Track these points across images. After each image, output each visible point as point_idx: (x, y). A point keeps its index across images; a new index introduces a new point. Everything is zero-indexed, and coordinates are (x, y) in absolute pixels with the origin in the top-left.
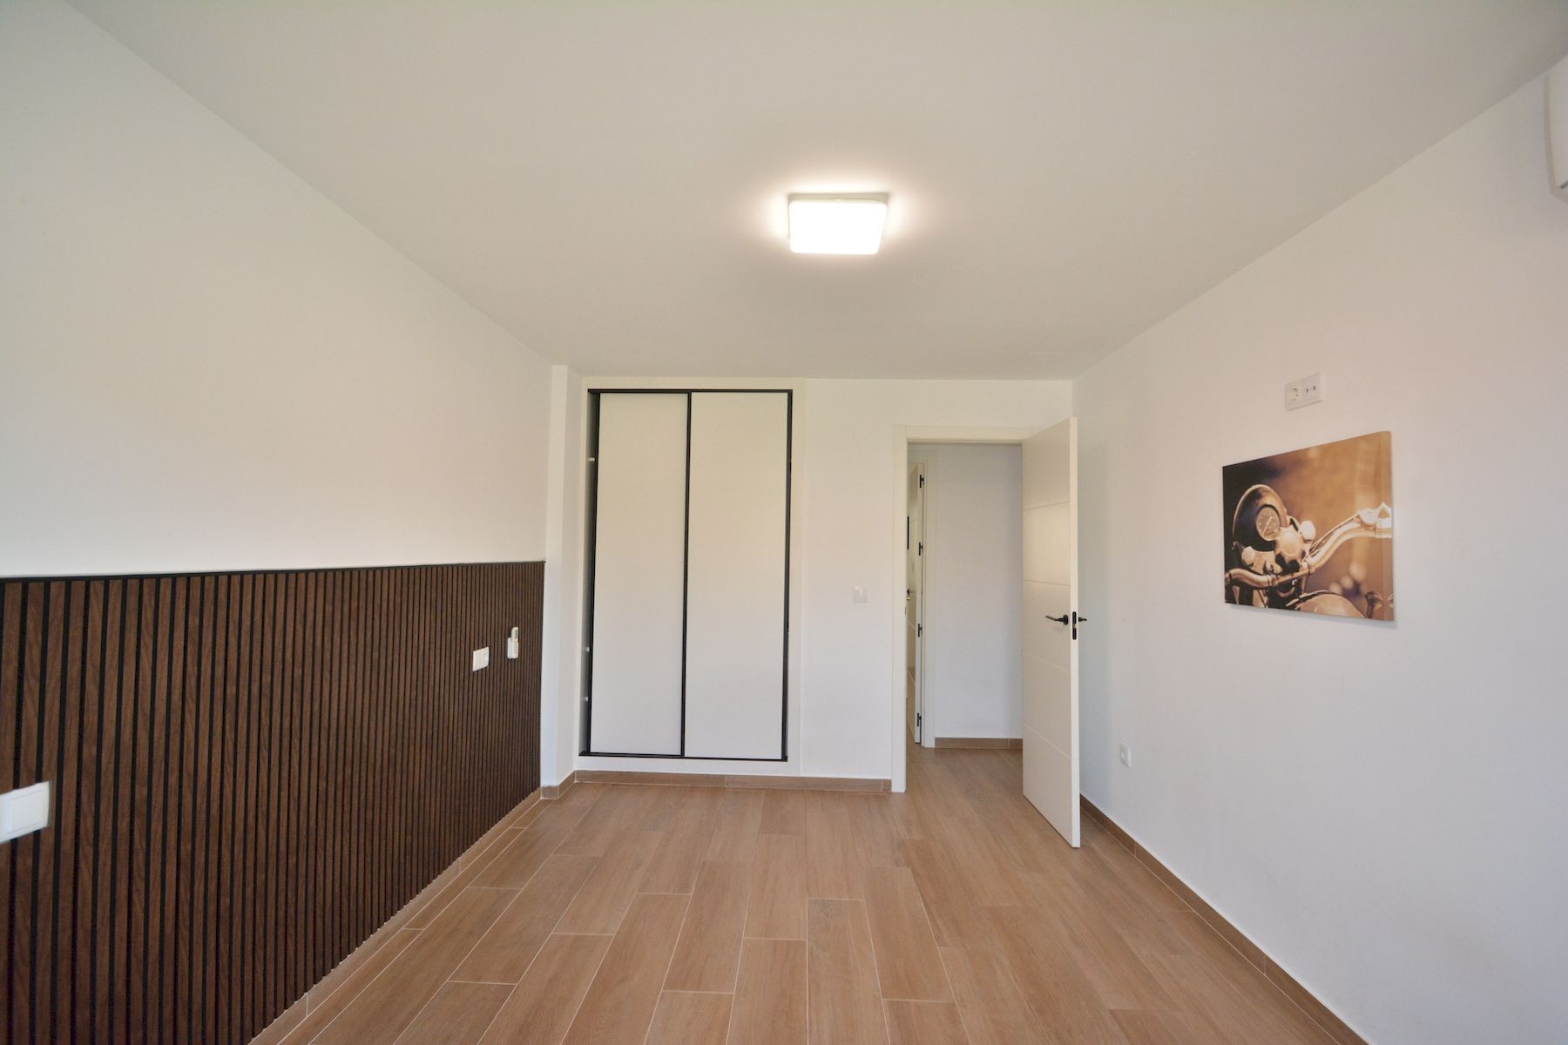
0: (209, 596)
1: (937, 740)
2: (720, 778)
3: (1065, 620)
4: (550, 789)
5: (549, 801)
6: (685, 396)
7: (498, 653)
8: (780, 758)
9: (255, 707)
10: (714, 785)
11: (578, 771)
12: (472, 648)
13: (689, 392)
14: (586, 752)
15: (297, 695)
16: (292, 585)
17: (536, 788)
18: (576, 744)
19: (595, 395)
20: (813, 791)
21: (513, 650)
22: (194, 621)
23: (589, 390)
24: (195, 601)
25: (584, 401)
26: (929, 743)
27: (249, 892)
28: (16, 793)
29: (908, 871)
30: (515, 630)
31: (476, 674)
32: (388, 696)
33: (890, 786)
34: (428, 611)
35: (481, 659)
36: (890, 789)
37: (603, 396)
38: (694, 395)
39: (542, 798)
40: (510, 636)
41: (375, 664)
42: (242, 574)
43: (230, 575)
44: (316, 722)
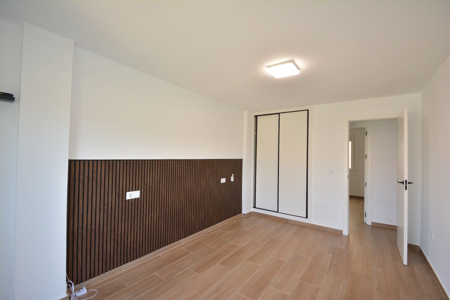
0: (164, 164)
1: (372, 223)
2: (288, 220)
3: (403, 183)
4: (244, 214)
5: (244, 217)
6: (278, 115)
7: (228, 180)
8: (306, 217)
9: (172, 184)
10: (286, 221)
11: (253, 212)
12: (221, 178)
13: (279, 114)
14: (255, 207)
15: (180, 183)
16: (179, 162)
17: (240, 213)
18: (252, 205)
19: (256, 117)
20: (316, 229)
21: (232, 179)
22: (161, 168)
23: (254, 116)
24: (161, 164)
25: (253, 119)
26: (369, 223)
27: (171, 217)
28: (135, 191)
29: (331, 256)
30: (233, 175)
31: (222, 184)
32: (200, 186)
33: (342, 232)
34: (209, 169)
35: (223, 180)
36: (342, 233)
37: (258, 117)
38: (280, 114)
39: (242, 216)
40: (231, 176)
41: (196, 179)
42: (169, 160)
43: (167, 160)
44: (184, 188)
